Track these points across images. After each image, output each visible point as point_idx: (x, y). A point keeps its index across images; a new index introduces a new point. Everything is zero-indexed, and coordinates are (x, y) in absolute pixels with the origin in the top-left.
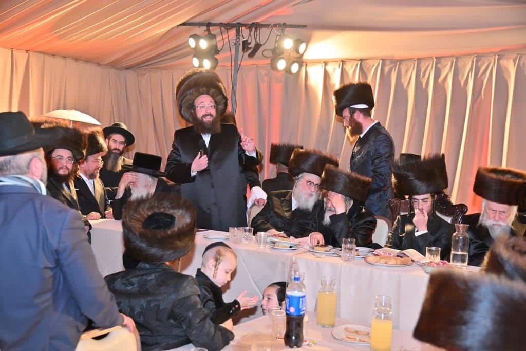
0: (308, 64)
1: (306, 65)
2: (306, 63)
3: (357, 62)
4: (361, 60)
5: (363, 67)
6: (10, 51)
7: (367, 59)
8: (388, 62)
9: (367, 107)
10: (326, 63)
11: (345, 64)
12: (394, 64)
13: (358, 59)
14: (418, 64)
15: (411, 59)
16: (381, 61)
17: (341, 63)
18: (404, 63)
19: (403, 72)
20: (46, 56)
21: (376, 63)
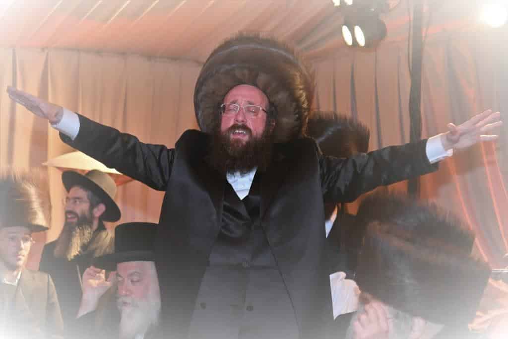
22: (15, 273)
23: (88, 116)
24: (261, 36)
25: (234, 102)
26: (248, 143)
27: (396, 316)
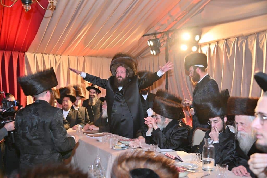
0: (202, 46)
1: (201, 47)
2: (200, 45)
3: (224, 41)
4: (226, 39)
5: (228, 43)
6: (76, 57)
7: (230, 38)
8: (240, 38)
9: (203, 67)
10: (210, 44)
11: (219, 43)
12: (244, 39)
13: (225, 39)
14: (258, 37)
15: (253, 34)
16: (236, 38)
17: (217, 43)
18: (249, 37)
19: (249, 43)
20: (93, 57)
21: (234, 40)
22: (78, 107)
23: (87, 73)
24: (123, 54)
25: (118, 71)
26: (122, 80)
27: (162, 117)
